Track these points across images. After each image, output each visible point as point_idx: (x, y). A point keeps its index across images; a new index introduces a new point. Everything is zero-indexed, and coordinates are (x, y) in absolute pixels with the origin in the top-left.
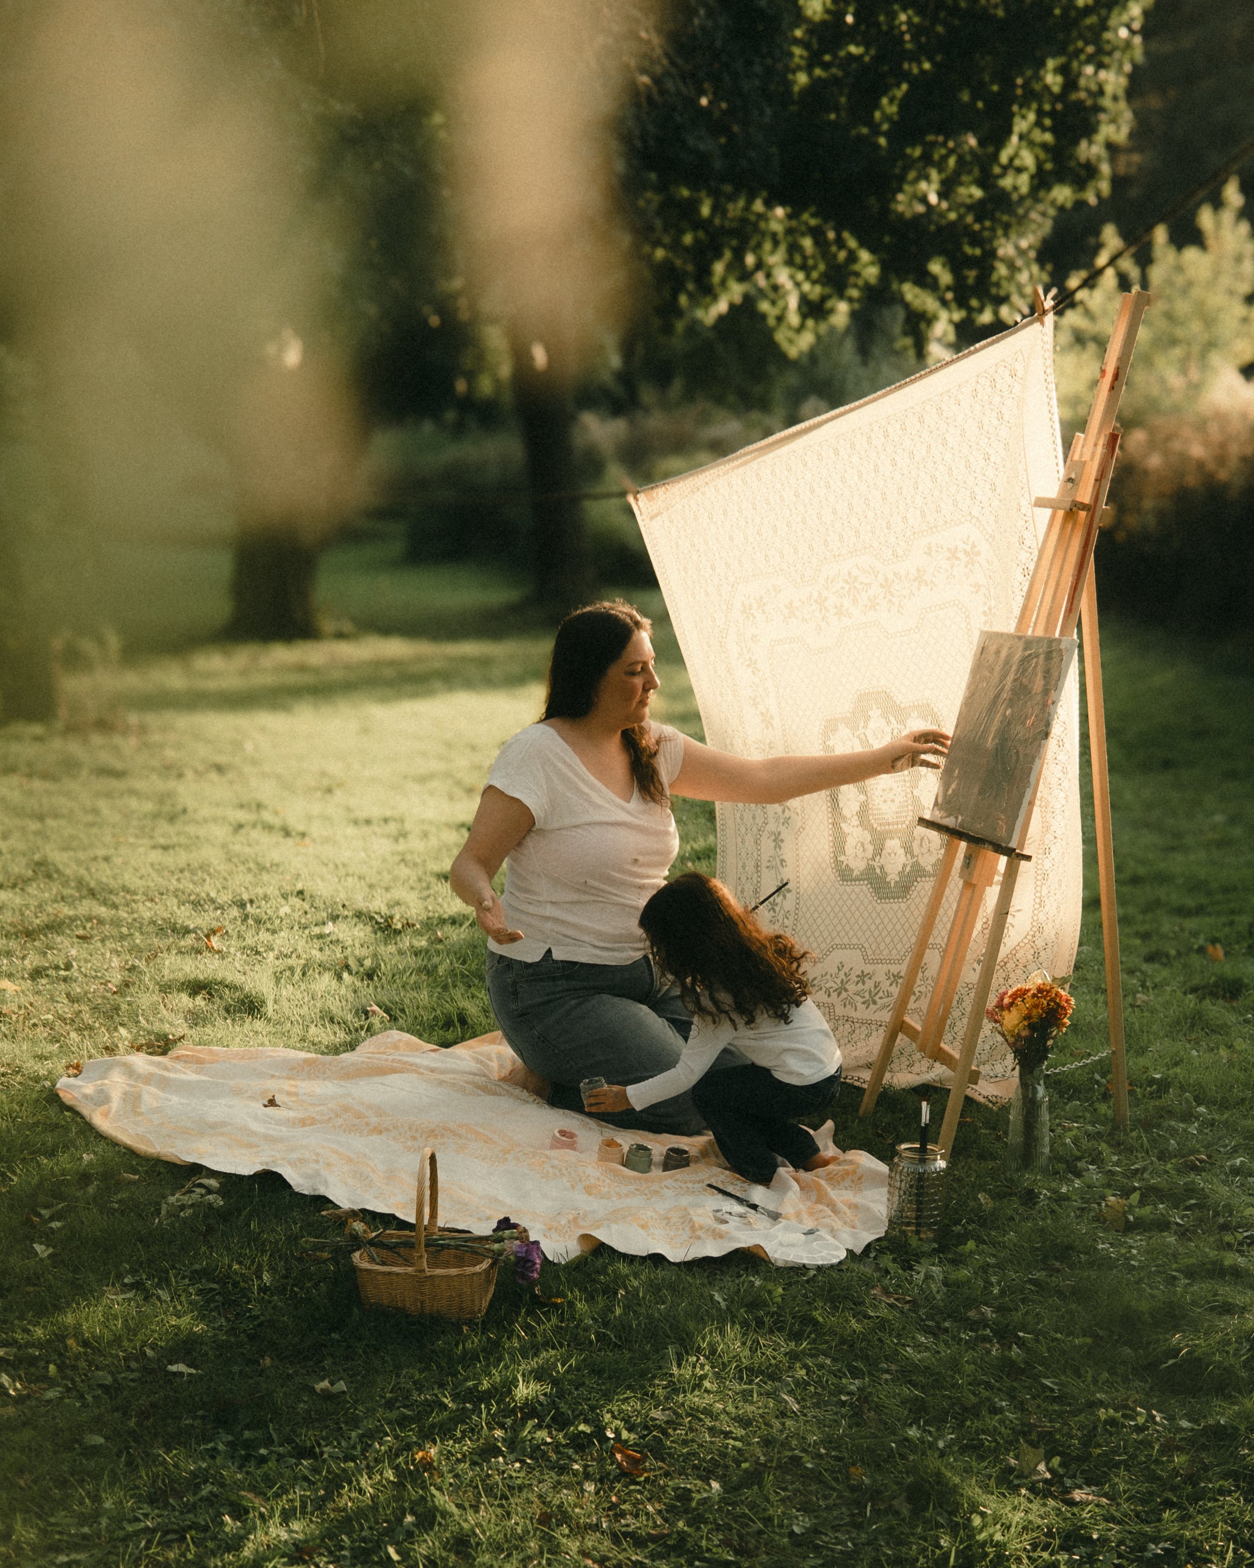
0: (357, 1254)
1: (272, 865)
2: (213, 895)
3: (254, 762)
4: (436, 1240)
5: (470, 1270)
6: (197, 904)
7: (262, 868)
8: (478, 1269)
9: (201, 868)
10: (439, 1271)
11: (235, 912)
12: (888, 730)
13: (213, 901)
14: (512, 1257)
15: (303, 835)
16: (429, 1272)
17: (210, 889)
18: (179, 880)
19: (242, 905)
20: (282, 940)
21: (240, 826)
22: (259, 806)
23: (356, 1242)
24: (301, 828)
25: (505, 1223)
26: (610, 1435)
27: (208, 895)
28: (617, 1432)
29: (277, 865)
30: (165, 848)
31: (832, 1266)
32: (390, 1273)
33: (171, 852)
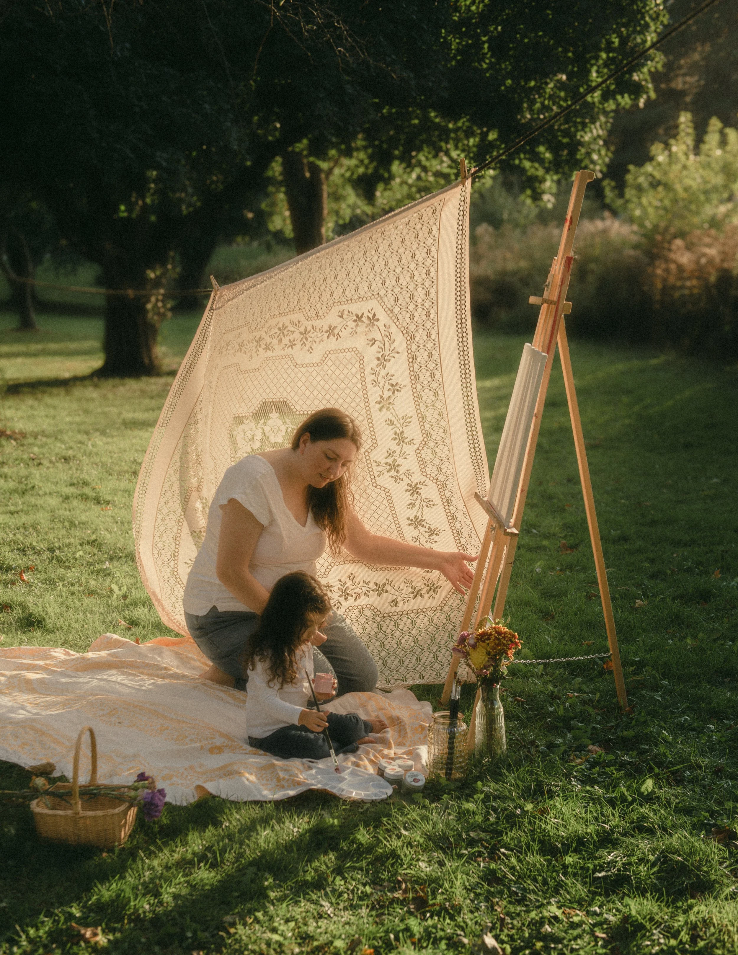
0: (35, 802)
1: (79, 523)
2: (35, 544)
3: (90, 455)
4: (92, 790)
5: (111, 811)
6: (23, 551)
7: (72, 524)
8: (117, 811)
9: (32, 526)
10: (90, 813)
11: (46, 555)
12: (283, 428)
13: (33, 548)
14: (142, 802)
15: (108, 503)
16: (82, 813)
17: (33, 540)
18: (14, 535)
19: (51, 550)
20: (72, 575)
21: (67, 498)
22: (85, 483)
23: (36, 793)
24: (108, 498)
25: (142, 777)
26: (189, 934)
27: (31, 544)
28: (195, 932)
29: (84, 523)
30: (12, 513)
31: (382, 800)
32: (55, 816)
33: (16, 515)
